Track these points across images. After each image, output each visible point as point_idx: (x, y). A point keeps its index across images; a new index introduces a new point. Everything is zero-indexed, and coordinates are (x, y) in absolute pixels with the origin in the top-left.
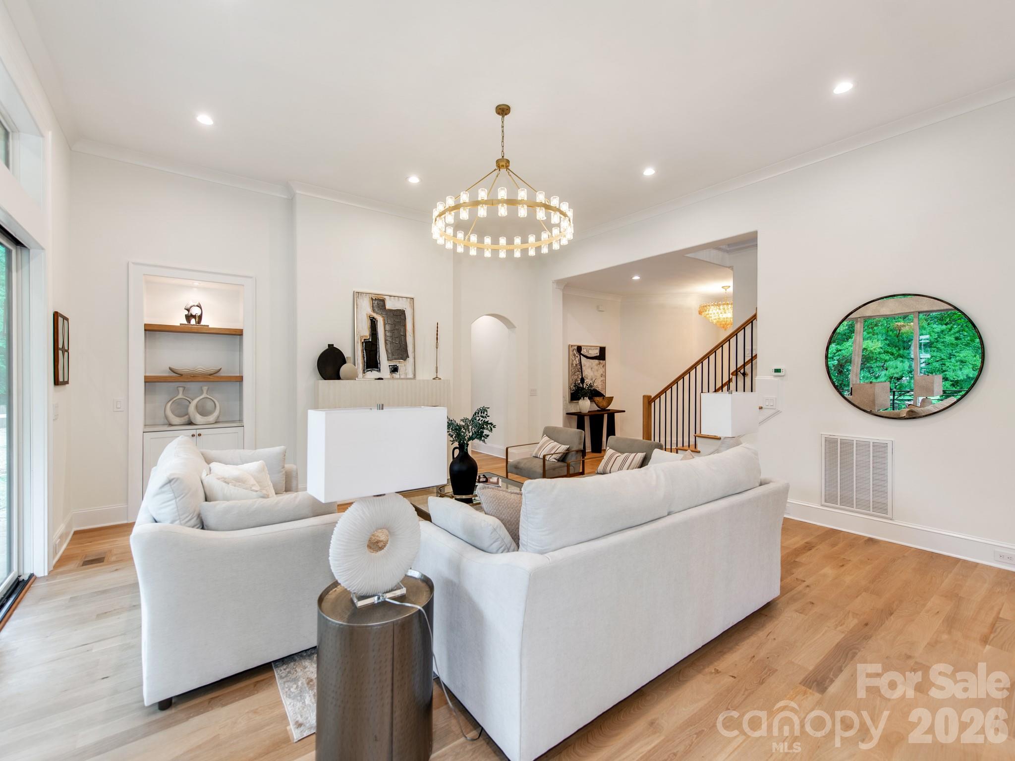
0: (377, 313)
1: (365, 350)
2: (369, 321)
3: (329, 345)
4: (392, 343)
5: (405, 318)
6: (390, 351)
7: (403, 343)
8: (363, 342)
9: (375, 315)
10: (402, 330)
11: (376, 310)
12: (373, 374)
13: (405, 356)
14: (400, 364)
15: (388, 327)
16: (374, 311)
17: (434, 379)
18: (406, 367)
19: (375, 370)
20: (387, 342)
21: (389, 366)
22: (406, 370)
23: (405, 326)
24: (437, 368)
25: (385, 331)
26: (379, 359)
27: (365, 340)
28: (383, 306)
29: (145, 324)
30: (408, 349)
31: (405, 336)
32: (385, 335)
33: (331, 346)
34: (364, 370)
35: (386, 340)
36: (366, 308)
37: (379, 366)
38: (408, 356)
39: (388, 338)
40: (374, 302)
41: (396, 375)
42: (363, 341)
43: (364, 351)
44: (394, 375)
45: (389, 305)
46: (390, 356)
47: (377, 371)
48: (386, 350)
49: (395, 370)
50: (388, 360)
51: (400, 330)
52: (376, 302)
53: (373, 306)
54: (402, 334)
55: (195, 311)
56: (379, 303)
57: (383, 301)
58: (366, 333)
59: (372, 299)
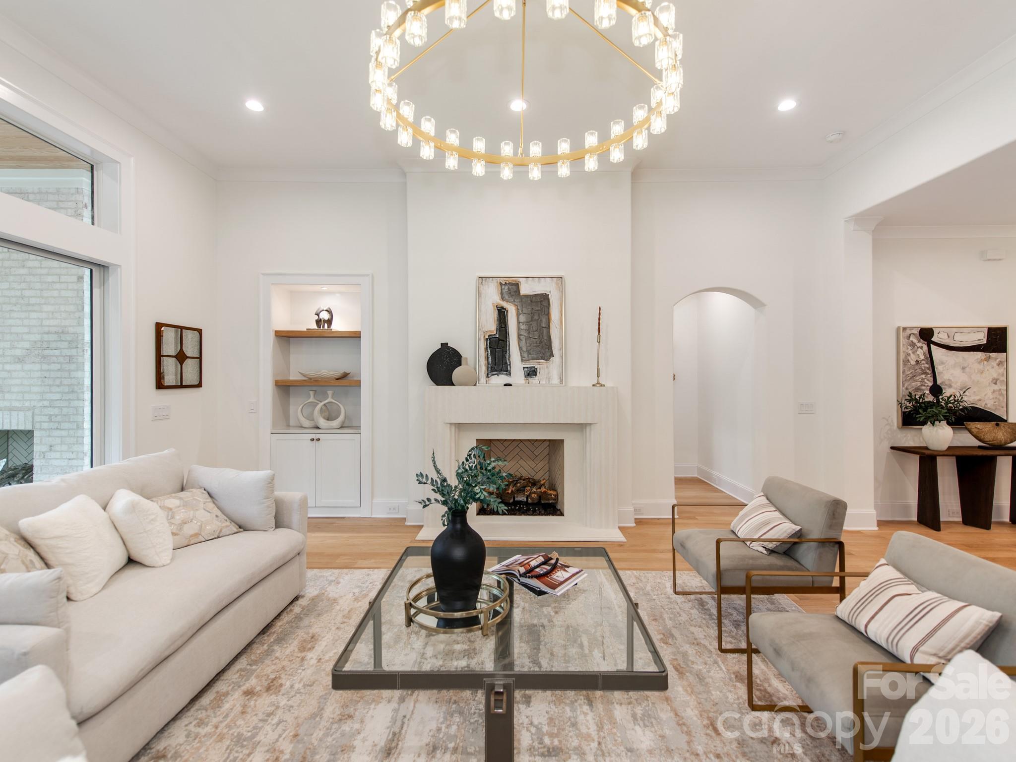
0: (507, 301)
1: (490, 347)
2: (496, 312)
3: (442, 344)
4: (528, 338)
5: (549, 304)
6: (525, 349)
7: (545, 338)
8: (487, 339)
9: (505, 304)
10: (544, 320)
11: (507, 297)
12: (502, 379)
13: (548, 354)
14: (541, 366)
15: (523, 318)
16: (503, 299)
17: (593, 385)
18: (549, 370)
19: (502, 374)
20: (521, 337)
21: (524, 368)
22: (548, 373)
23: (548, 315)
24: (598, 370)
25: (519, 323)
26: (509, 360)
27: (489, 336)
28: (515, 292)
29: (276, 331)
30: (553, 345)
31: (548, 327)
32: (519, 328)
33: (444, 345)
34: (488, 374)
35: (519, 335)
36: (493, 296)
37: (509, 369)
38: (552, 355)
39: (523, 333)
40: (503, 287)
41: (534, 380)
42: (487, 337)
43: (489, 350)
44: (530, 380)
45: (525, 290)
46: (525, 355)
47: (506, 375)
48: (520, 348)
49: (531, 373)
50: (522, 360)
51: (541, 320)
52: (507, 287)
53: (502, 293)
54: (544, 325)
55: (325, 316)
56: (511, 289)
57: (517, 285)
58: (492, 327)
59: (501, 284)
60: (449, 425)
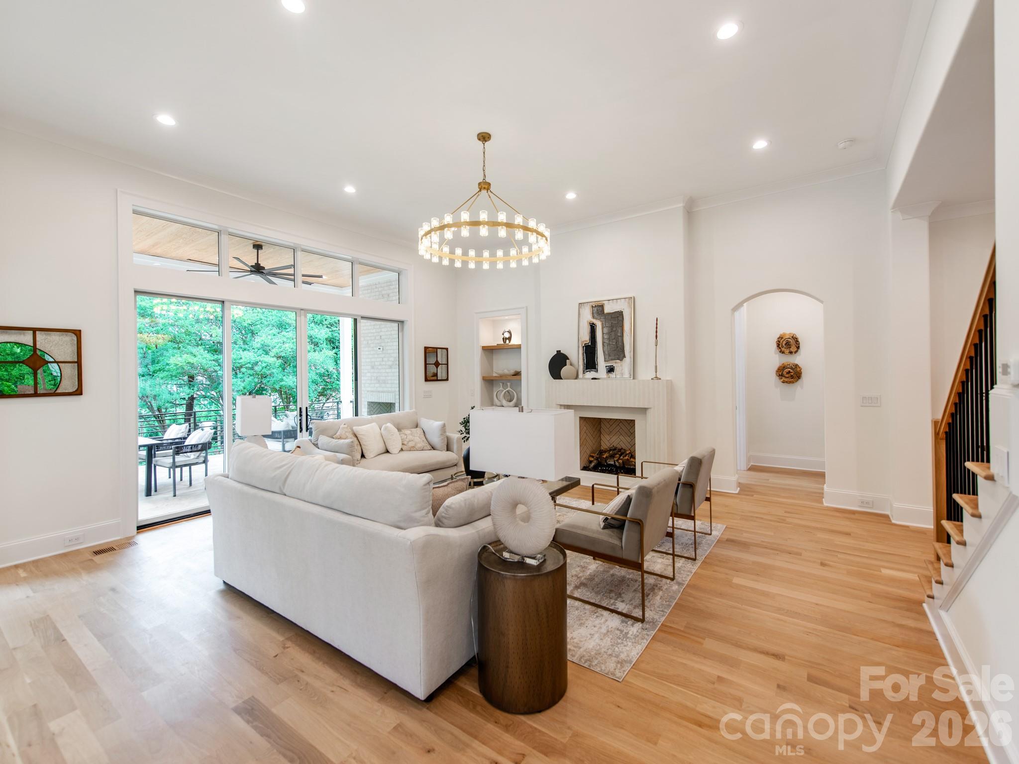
0: (596, 319)
1: (585, 353)
2: (590, 327)
4: (609, 344)
5: (623, 319)
6: (607, 353)
7: (620, 344)
8: (583, 347)
9: (595, 321)
10: (619, 331)
11: (596, 315)
12: (591, 374)
13: (622, 356)
14: (616, 364)
15: (606, 330)
16: (593, 317)
17: (652, 379)
18: (623, 367)
19: (593, 371)
20: (605, 344)
21: (606, 366)
22: (622, 370)
23: (622, 326)
24: (656, 367)
25: (603, 334)
26: (597, 361)
27: (585, 344)
28: (601, 311)
29: (483, 347)
30: (625, 349)
31: (622, 336)
32: (603, 338)
33: (559, 352)
34: (584, 371)
35: (603, 343)
36: (587, 316)
37: (597, 367)
38: (624, 356)
39: (607, 341)
40: (594, 309)
41: (612, 375)
42: (583, 345)
44: (610, 375)
45: (608, 309)
46: (607, 357)
47: (595, 371)
48: (604, 352)
49: (611, 370)
50: (605, 361)
51: (618, 331)
52: (596, 309)
53: (593, 313)
54: (619, 335)
55: (507, 335)
56: (598, 310)
57: (602, 306)
58: (586, 338)
59: (592, 306)
60: (559, 406)
